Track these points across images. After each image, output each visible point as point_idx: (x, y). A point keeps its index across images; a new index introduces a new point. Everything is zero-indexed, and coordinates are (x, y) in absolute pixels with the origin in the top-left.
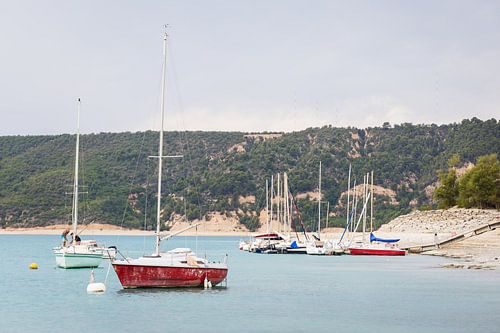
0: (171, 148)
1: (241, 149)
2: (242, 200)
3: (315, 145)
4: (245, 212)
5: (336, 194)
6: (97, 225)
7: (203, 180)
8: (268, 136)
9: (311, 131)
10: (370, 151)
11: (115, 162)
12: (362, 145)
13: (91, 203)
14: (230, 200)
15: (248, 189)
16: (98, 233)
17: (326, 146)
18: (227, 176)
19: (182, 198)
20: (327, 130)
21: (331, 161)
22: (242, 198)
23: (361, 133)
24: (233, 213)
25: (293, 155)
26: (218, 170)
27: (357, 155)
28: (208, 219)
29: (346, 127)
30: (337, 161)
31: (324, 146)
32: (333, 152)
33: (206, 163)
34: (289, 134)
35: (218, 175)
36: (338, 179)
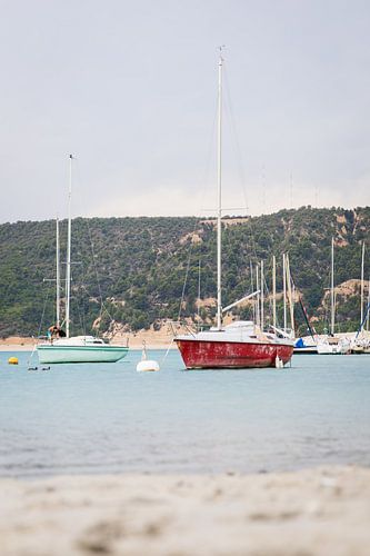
0: (108, 239)
1: (196, 238)
2: (199, 303)
3: (290, 232)
4: (204, 318)
5: (318, 292)
6: (17, 339)
7: (150, 278)
8: (230, 222)
9: (284, 214)
10: (361, 237)
11: (37, 259)
12: (350, 230)
13: (10, 310)
14: (184, 303)
15: (208, 289)
16: (19, 348)
17: (304, 233)
18: (181, 273)
19: (123, 303)
20: (306, 212)
21: (312, 251)
22: (199, 300)
23: (348, 215)
24: (189, 320)
25: (264, 245)
26: (168, 265)
27: (345, 243)
28: (157, 328)
29: (329, 207)
30: (319, 251)
31: (302, 233)
32: (314, 240)
33: (153, 257)
34: (256, 219)
35: (169, 272)
36: (322, 273)
